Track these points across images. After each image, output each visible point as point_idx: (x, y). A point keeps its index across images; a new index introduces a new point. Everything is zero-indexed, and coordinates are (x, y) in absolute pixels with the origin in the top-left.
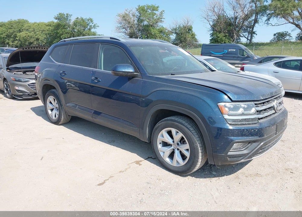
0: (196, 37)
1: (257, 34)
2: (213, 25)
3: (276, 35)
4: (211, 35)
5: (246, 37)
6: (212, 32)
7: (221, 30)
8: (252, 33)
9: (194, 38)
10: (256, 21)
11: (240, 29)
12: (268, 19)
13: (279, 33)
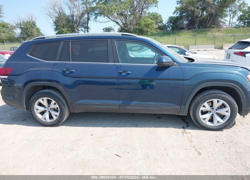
0: (41, 31)
1: (90, 29)
2: (56, 21)
3: (105, 29)
4: (55, 30)
5: (83, 31)
6: (55, 27)
7: (64, 25)
8: (87, 28)
9: (39, 32)
10: (88, 19)
11: (79, 25)
12: (96, 17)
13: (106, 28)
